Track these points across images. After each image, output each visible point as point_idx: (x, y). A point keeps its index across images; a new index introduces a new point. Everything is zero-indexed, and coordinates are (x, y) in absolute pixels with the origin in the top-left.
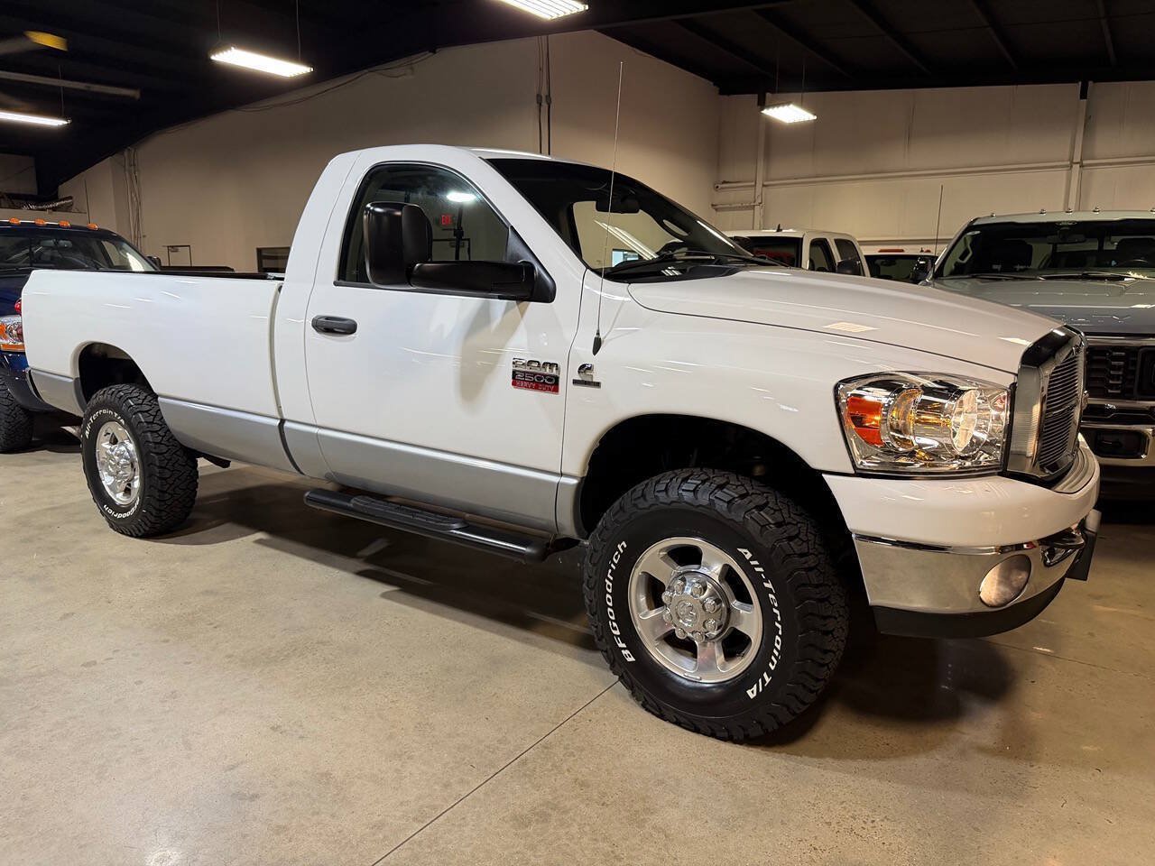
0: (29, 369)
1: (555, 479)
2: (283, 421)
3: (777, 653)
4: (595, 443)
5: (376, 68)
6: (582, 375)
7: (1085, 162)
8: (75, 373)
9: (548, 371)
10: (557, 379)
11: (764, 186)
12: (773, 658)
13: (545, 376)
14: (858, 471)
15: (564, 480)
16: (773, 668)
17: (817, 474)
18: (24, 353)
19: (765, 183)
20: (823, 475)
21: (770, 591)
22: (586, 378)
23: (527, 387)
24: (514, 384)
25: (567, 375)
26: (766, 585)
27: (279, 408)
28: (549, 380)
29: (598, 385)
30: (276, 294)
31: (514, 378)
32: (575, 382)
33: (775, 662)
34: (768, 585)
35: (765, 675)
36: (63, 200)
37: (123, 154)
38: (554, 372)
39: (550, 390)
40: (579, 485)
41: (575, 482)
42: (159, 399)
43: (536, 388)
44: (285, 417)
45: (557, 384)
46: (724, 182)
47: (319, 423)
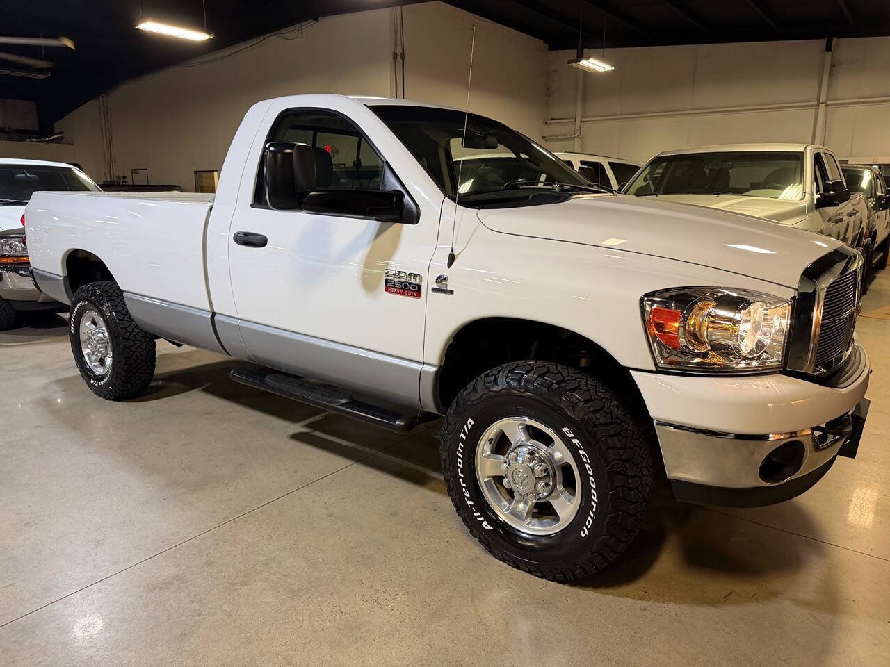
0: (31, 268)
1: (419, 367)
2: (214, 314)
3: (459, 455)
4: (449, 339)
5: (277, 32)
6: (439, 284)
7: (829, 102)
8: (63, 271)
9: (412, 281)
10: (419, 287)
11: (581, 122)
12: (462, 451)
13: (410, 284)
14: (659, 369)
15: (426, 368)
16: (461, 444)
17: (626, 370)
18: (27, 256)
19: (583, 120)
20: (631, 372)
21: (469, 499)
22: (442, 287)
23: (396, 293)
24: (386, 290)
25: (428, 284)
26: (472, 503)
27: (211, 303)
28: (414, 287)
29: (452, 292)
30: (208, 213)
31: (386, 285)
32: (434, 290)
33: (459, 449)
34: (470, 503)
35: (464, 438)
36: (57, 134)
37: (98, 98)
38: (418, 282)
39: (414, 295)
40: (437, 372)
41: (434, 369)
42: (124, 294)
43: (403, 294)
44: (216, 311)
45: (419, 290)
46: (553, 119)
47: (240, 317)
